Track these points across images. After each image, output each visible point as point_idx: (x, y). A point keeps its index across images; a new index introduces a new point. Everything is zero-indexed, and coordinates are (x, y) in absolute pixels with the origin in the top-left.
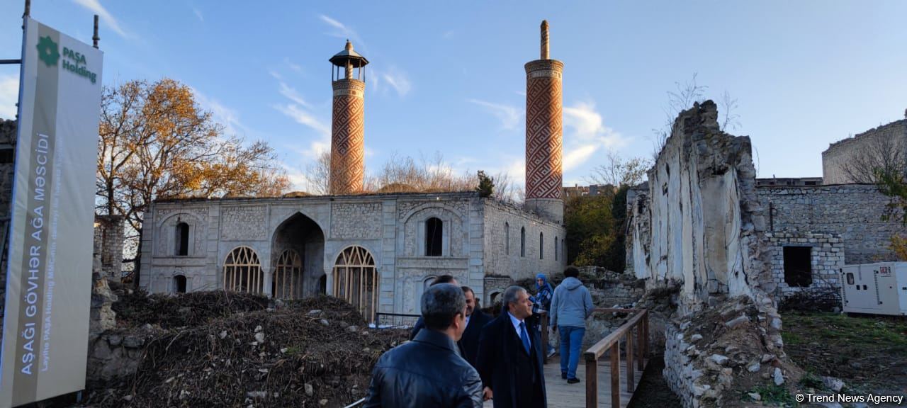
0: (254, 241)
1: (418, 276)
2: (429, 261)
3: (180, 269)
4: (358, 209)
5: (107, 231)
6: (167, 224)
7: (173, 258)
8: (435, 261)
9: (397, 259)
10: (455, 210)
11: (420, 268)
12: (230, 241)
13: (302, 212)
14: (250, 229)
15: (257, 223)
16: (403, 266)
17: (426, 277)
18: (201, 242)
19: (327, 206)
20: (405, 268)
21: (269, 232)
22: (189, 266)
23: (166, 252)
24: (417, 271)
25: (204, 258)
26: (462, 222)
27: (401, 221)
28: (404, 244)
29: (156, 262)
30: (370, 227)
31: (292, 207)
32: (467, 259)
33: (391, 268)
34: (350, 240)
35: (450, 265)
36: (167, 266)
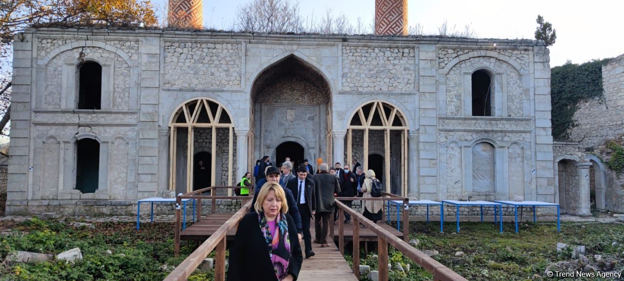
1: (466, 140)
2: (480, 121)
3: (88, 129)
6: (60, 61)
7: (74, 112)
8: (488, 122)
9: (438, 120)
10: (511, 61)
11: (468, 131)
12: (180, 90)
13: (296, 54)
14: (212, 74)
16: (446, 127)
17: (476, 141)
19: (335, 48)
20: (446, 131)
21: (247, 79)
22: (104, 125)
23: (58, 104)
24: (465, 133)
25: (133, 113)
26: (520, 75)
27: (441, 71)
28: (446, 101)
29: (41, 118)
30: (398, 78)
31: (281, 47)
33: (432, 130)
34: (371, 94)
35: (507, 126)
36: (64, 125)
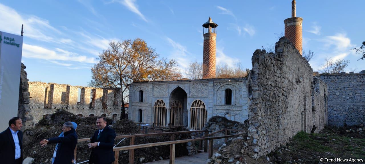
0: (164, 97)
1: (222, 113)
2: (226, 106)
3: (140, 107)
4: (200, 85)
5: (116, 93)
6: (136, 91)
7: (138, 103)
8: (229, 107)
9: (214, 106)
10: (237, 86)
11: (223, 110)
12: (156, 97)
13: (180, 86)
14: (162, 93)
15: (164, 91)
16: (216, 108)
17: (225, 113)
18: (147, 97)
19: (188, 84)
21: (169, 94)
22: (143, 106)
23: (136, 101)
24: (222, 110)
25: (148, 103)
26: (240, 91)
27: (215, 90)
28: (217, 100)
29: (134, 104)
30: (204, 92)
31: (176, 84)
32: (241, 106)
33: (211, 109)
34: (196, 97)
35: (235, 108)
36: (137, 106)
